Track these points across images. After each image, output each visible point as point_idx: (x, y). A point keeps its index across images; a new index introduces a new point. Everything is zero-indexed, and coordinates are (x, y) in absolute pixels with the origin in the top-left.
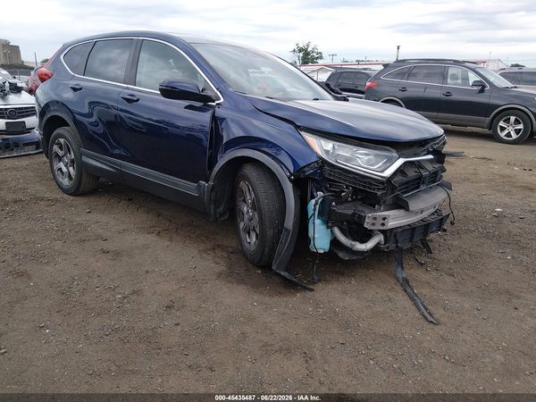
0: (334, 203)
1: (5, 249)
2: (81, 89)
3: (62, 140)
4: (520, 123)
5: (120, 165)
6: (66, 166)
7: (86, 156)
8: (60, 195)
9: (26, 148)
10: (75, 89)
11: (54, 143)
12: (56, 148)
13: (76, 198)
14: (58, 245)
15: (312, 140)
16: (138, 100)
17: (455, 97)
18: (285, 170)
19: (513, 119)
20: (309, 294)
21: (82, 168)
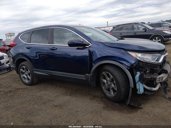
0: (144, 75)
1: (16, 112)
2: (31, 48)
3: (24, 67)
4: (159, 39)
5: (51, 73)
6: (26, 75)
7: (35, 71)
8: (25, 86)
9: (4, 71)
10: (28, 48)
11: (20, 68)
12: (21, 70)
13: (32, 86)
14: (36, 106)
15: (133, 54)
16: (57, 49)
17: (137, 34)
18: (125, 66)
19: (157, 38)
20: (142, 110)
21: (34, 76)
